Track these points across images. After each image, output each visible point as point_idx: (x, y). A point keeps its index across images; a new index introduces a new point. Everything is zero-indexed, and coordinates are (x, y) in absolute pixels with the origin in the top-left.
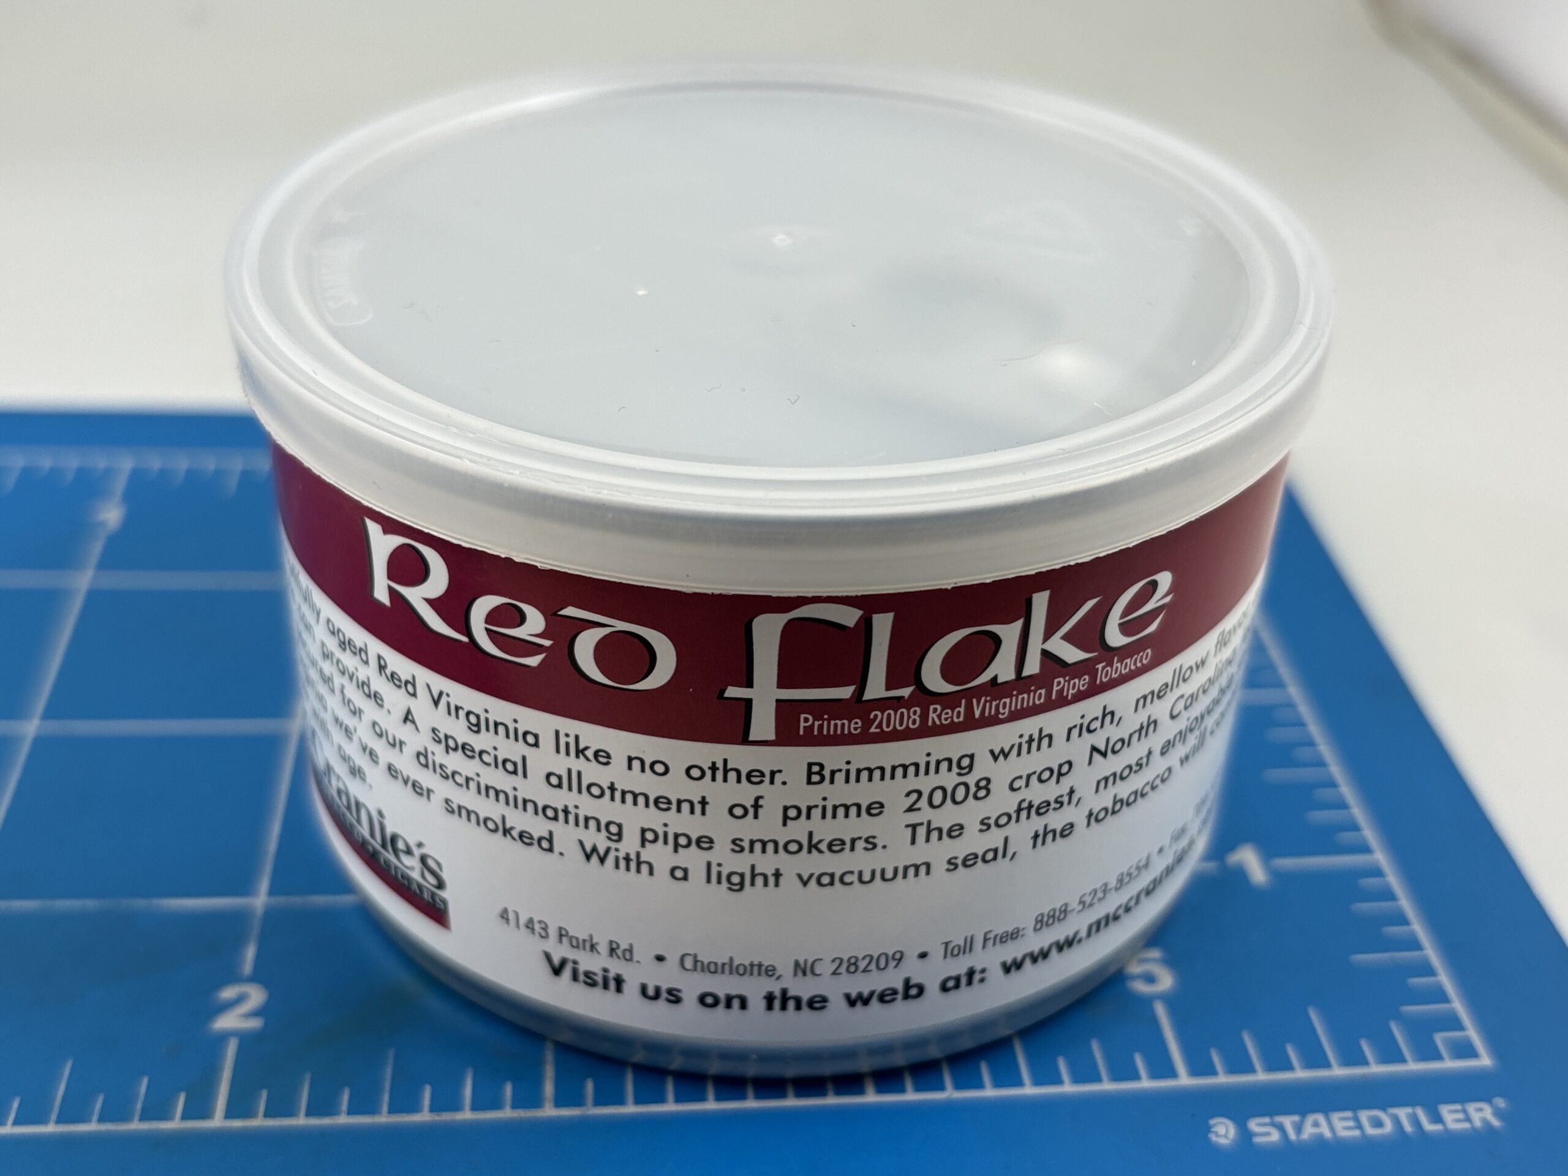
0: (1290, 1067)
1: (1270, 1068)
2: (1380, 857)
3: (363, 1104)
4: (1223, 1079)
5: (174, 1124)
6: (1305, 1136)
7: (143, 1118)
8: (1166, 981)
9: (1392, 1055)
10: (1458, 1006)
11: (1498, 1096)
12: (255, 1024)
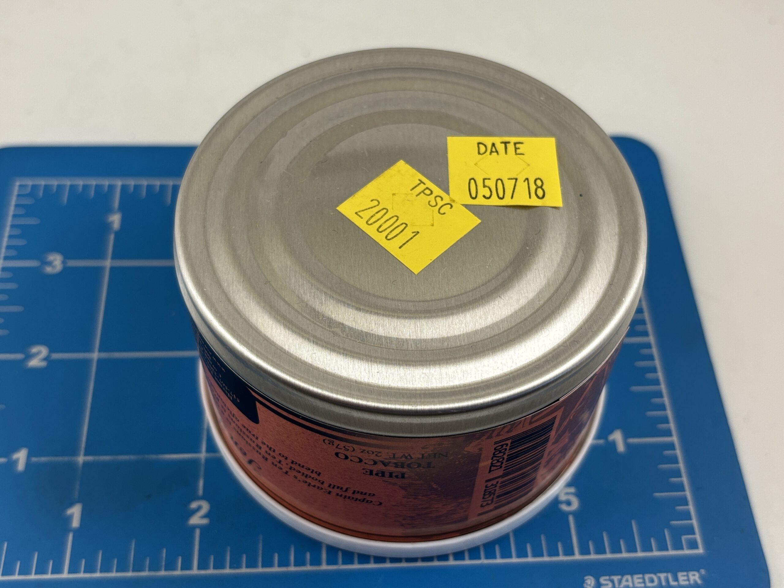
0: (620, 551)
1: (613, 551)
2: (675, 439)
3: (252, 564)
4: (593, 557)
5: (178, 573)
6: (622, 586)
7: (166, 570)
8: (575, 504)
9: (663, 547)
10: (695, 522)
11: (702, 568)
12: (205, 521)
